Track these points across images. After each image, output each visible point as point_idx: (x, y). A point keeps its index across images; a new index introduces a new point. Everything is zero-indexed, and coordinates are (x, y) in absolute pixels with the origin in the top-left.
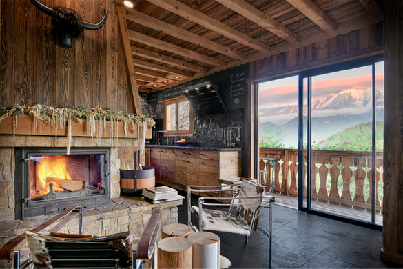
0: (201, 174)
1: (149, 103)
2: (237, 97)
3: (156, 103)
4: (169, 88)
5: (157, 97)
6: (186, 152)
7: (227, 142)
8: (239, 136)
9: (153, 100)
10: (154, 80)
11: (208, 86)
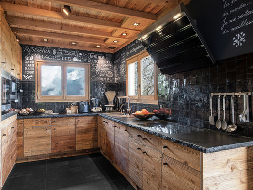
0: (164, 184)
1: (114, 64)
2: (238, 31)
3: (119, 64)
4: (131, 43)
5: (120, 56)
6: (142, 135)
7: (216, 119)
8: (246, 111)
9: (117, 61)
10: (111, 34)
11: (177, 17)
